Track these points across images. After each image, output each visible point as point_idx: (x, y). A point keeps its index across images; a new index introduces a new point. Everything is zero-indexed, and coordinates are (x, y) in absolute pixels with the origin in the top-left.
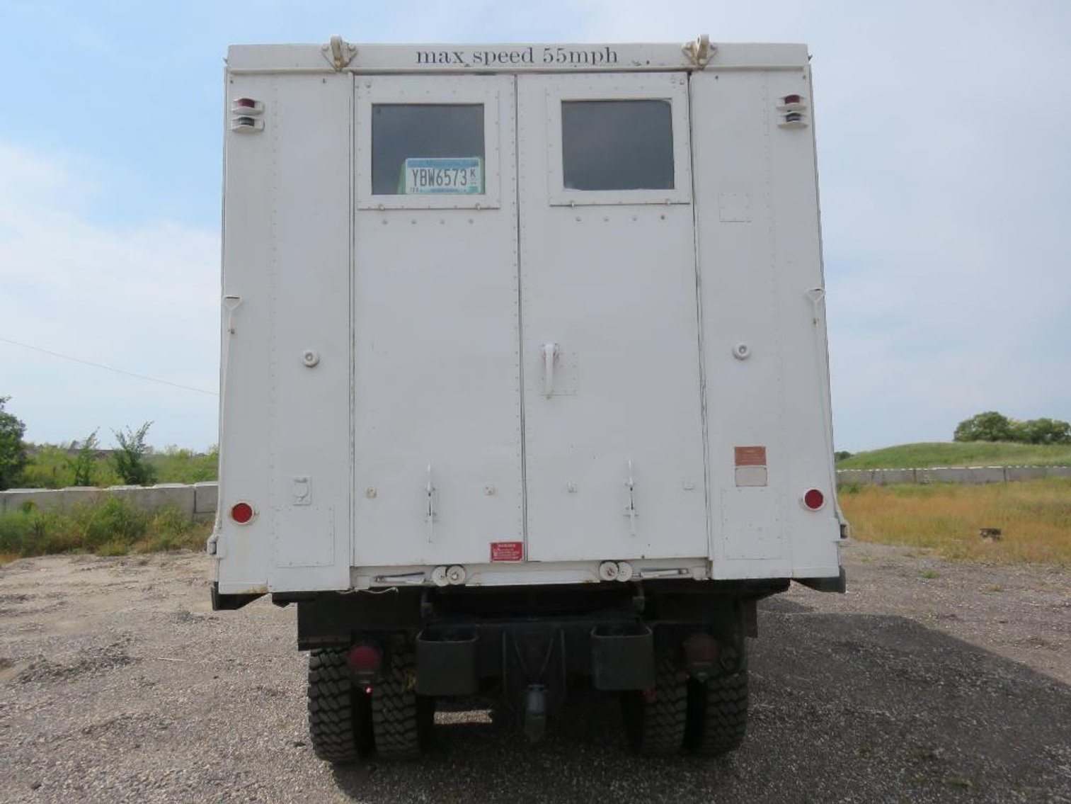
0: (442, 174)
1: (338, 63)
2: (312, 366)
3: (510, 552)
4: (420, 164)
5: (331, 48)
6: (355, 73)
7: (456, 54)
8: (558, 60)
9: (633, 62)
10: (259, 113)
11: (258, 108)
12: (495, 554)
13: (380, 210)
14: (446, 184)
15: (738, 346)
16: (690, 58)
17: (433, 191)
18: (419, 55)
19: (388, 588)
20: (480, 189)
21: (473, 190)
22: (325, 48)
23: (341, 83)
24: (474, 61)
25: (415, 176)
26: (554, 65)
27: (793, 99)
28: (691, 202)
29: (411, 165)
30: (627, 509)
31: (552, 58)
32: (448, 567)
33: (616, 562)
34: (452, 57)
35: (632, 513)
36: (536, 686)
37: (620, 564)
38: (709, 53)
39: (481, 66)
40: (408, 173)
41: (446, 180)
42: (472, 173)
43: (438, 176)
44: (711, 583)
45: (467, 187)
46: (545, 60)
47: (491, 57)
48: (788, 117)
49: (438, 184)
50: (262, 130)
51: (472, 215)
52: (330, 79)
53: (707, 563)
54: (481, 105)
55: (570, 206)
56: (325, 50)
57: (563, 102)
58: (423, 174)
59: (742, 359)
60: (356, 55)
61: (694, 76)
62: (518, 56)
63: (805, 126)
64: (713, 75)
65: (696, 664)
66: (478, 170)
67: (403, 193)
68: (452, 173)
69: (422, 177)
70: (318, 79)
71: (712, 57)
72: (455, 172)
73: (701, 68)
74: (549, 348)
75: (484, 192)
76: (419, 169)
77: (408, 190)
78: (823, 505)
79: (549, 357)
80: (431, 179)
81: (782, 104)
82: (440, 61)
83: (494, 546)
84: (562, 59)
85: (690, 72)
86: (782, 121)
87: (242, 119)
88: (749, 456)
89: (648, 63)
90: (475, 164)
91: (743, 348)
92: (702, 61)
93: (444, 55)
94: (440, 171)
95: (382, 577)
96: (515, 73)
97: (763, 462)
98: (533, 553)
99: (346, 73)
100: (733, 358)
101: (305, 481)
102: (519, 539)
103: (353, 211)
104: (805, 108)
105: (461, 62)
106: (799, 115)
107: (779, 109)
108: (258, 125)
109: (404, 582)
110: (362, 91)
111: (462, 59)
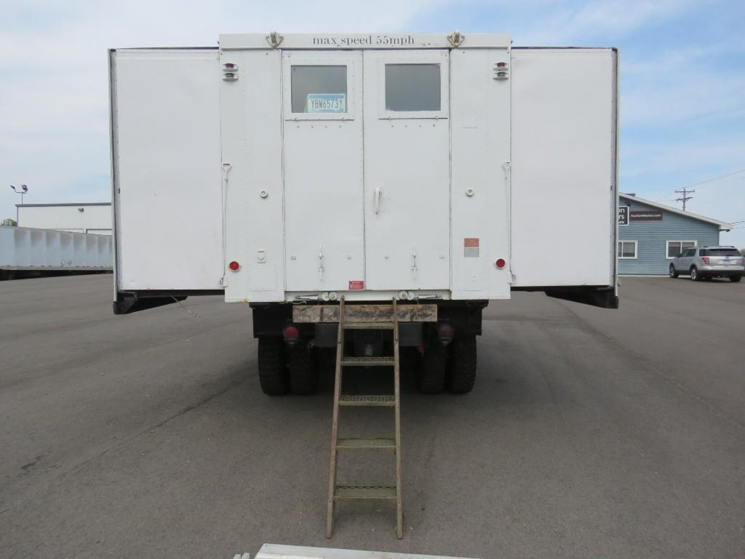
0: (326, 102)
1: (274, 44)
2: (265, 198)
3: (357, 286)
4: (315, 97)
5: (270, 36)
6: (283, 49)
7: (333, 39)
8: (384, 43)
9: (422, 44)
10: (236, 70)
11: (235, 68)
12: (351, 286)
13: (296, 120)
14: (328, 107)
15: (468, 189)
16: (451, 42)
17: (322, 111)
18: (314, 39)
19: (301, 301)
20: (344, 110)
21: (341, 111)
22: (267, 36)
23: (276, 54)
24: (342, 43)
25: (313, 103)
26: (382, 46)
27: (501, 65)
28: (448, 117)
29: (311, 97)
30: (413, 266)
31: (381, 42)
32: (329, 292)
33: (407, 291)
34: (331, 41)
35: (415, 268)
36: (369, 345)
37: (409, 292)
38: (460, 39)
39: (345, 46)
40: (309, 102)
41: (328, 105)
42: (341, 101)
43: (324, 103)
44: (451, 301)
45: (338, 109)
46: (377, 43)
47: (350, 41)
48: (498, 74)
49: (325, 107)
50: (237, 80)
51: (341, 123)
52: (270, 52)
53: (449, 292)
54: (346, 66)
55: (388, 119)
56: (267, 38)
57: (386, 65)
58: (317, 102)
59: (470, 196)
60: (283, 39)
61: (453, 51)
62: (364, 40)
63: (507, 79)
64: (462, 51)
65: (442, 338)
66: (343, 100)
67: (307, 112)
68: (331, 102)
69: (316, 103)
70: (265, 52)
71: (461, 42)
72: (332, 101)
73: (456, 47)
74: (377, 190)
75: (346, 111)
76: (315, 99)
77: (309, 110)
78: (505, 266)
79: (377, 194)
80: (321, 105)
81: (496, 67)
82: (325, 43)
83: (350, 283)
84: (386, 42)
85: (450, 49)
86: (496, 76)
87: (227, 74)
88: (471, 243)
89: (429, 44)
90: (342, 97)
91: (470, 191)
92: (456, 44)
93: (327, 40)
94: (325, 101)
95: (299, 296)
96: (362, 49)
97: (478, 245)
98: (368, 286)
99: (278, 49)
100: (466, 196)
101: (262, 252)
102: (362, 280)
103: (283, 121)
104: (507, 69)
105: (335, 43)
106: (504, 73)
107: (495, 69)
108: (235, 77)
109: (309, 299)
110: (286, 58)
111: (336, 42)
